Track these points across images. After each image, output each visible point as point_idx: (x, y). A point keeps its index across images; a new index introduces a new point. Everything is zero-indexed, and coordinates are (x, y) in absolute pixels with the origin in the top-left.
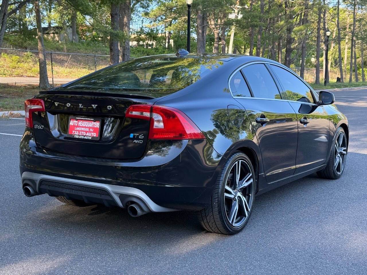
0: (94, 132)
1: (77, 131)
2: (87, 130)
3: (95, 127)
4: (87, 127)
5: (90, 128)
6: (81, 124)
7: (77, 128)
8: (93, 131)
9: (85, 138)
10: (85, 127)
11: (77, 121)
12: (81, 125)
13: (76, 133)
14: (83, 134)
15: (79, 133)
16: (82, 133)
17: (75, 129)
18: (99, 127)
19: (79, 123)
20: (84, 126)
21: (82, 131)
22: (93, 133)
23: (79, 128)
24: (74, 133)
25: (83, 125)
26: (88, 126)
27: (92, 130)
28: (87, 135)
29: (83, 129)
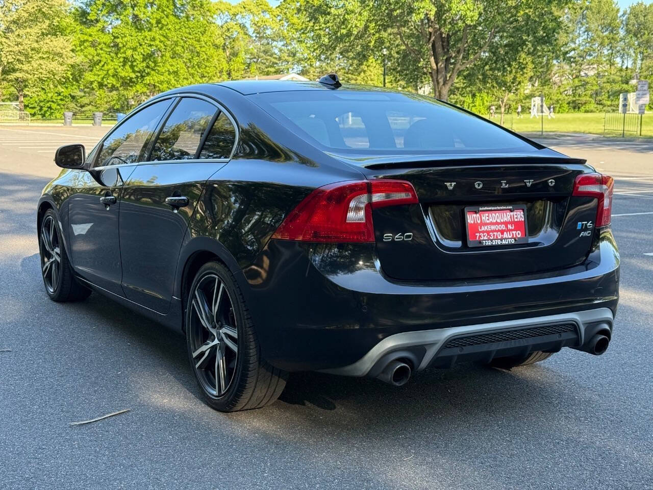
0: (515, 230)
1: (483, 232)
2: (503, 229)
3: (516, 220)
4: (501, 223)
5: (506, 223)
6: (487, 218)
7: (483, 227)
8: (513, 228)
9: (504, 242)
10: (497, 223)
11: (478, 215)
12: (488, 222)
13: (484, 236)
14: (497, 236)
15: (488, 237)
16: (494, 235)
17: (480, 230)
18: (523, 220)
19: (483, 218)
20: (495, 221)
21: (493, 231)
22: (514, 232)
23: (486, 228)
24: (480, 236)
25: (491, 220)
26: (502, 221)
27: (512, 226)
28: (504, 237)
29: (493, 227)
